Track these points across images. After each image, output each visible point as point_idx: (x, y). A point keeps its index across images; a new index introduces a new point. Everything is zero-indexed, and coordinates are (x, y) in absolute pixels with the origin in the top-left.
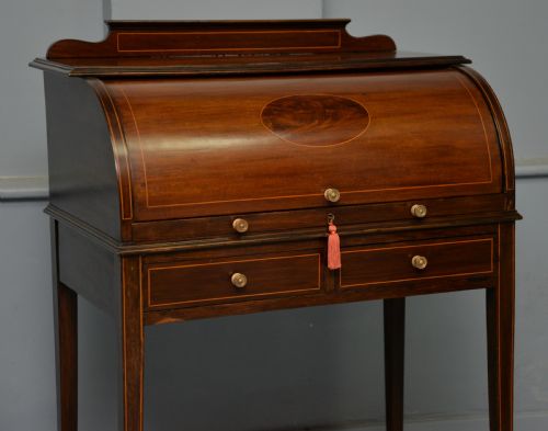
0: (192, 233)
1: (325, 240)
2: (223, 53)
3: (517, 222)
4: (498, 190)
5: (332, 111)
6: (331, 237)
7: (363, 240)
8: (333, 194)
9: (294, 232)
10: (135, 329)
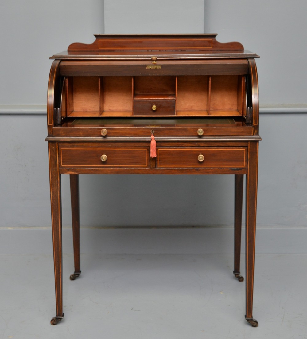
1: (149, 143)
3: (259, 142)
6: (152, 142)
10: (55, 175)
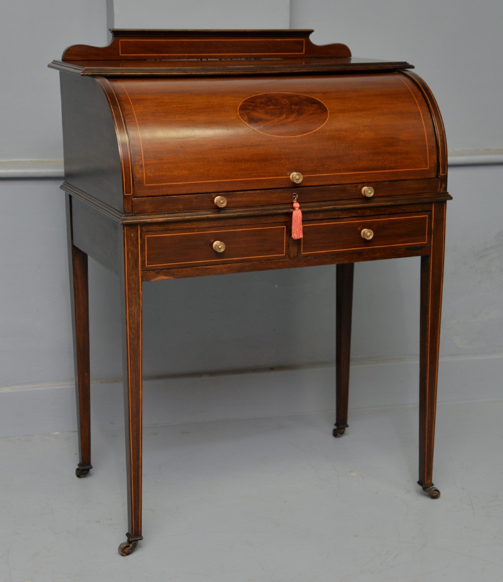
0: (181, 207)
1: (290, 215)
2: (207, 57)
3: (448, 202)
4: (433, 175)
5: (298, 107)
6: (295, 213)
7: (321, 216)
8: (297, 177)
9: (263, 208)
10: (135, 284)
